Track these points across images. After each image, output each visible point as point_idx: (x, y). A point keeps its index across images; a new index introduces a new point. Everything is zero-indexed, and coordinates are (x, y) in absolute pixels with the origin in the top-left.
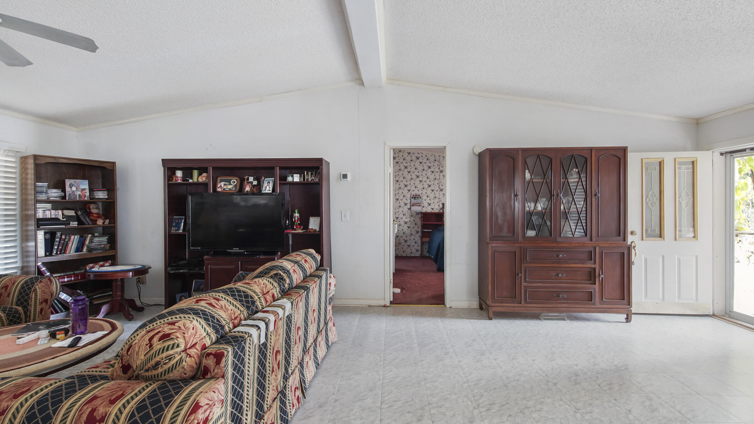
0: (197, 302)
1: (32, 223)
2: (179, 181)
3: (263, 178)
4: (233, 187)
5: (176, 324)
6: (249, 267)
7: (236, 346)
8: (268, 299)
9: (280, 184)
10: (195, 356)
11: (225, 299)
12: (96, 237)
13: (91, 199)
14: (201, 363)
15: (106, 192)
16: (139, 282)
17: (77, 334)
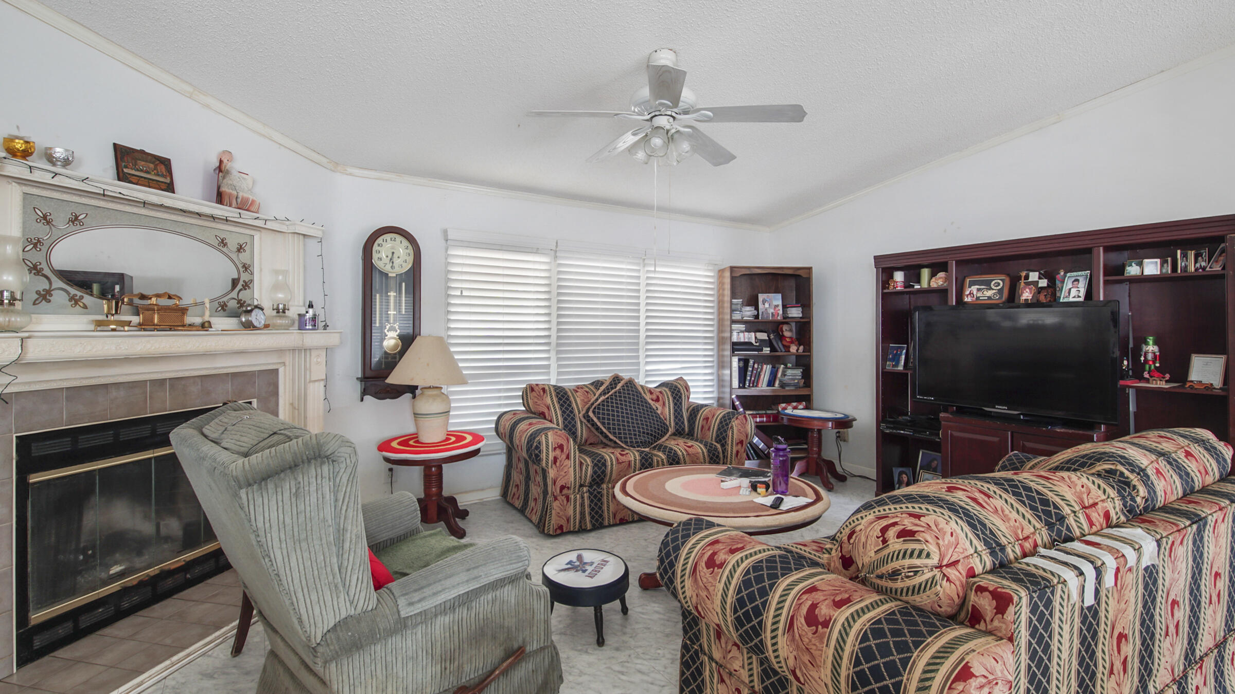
0: (950, 489)
1: (728, 347)
2: (899, 288)
3: (1062, 273)
4: (994, 294)
5: (922, 519)
6: (1029, 445)
7: (1035, 592)
8: (1094, 520)
9: (1106, 282)
10: (958, 583)
11: (1001, 497)
12: (789, 368)
13: (784, 318)
14: (967, 600)
15: (800, 309)
16: (839, 437)
17: (777, 493)
